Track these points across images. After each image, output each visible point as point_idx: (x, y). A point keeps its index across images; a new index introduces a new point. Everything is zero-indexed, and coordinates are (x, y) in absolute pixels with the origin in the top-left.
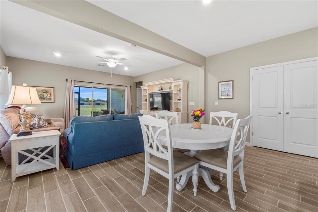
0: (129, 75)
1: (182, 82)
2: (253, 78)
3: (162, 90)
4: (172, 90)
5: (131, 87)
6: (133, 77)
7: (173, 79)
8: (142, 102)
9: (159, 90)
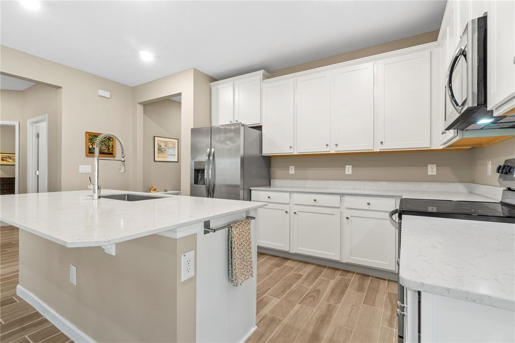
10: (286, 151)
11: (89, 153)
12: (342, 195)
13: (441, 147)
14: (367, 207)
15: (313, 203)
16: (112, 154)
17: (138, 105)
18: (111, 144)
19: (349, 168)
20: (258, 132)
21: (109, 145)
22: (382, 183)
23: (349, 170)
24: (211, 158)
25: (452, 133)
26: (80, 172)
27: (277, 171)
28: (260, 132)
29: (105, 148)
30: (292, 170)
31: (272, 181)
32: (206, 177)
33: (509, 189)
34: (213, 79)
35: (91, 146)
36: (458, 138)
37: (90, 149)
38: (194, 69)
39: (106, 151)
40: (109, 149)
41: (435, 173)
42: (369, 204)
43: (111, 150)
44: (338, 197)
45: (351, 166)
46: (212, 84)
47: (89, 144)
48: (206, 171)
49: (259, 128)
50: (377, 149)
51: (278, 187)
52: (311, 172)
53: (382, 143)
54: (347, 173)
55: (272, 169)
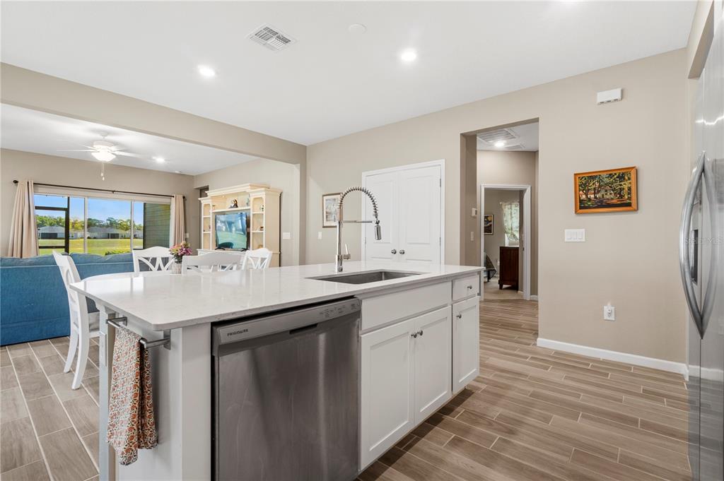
0: (177, 172)
1: (264, 193)
3: (237, 207)
4: (248, 208)
5: (184, 197)
6: (193, 176)
7: (250, 185)
8: (203, 232)
9: (231, 207)
11: (581, 208)
16: (629, 205)
18: (626, 187)
21: (621, 190)
26: (566, 240)
29: (612, 196)
35: (584, 196)
37: (581, 201)
39: (615, 201)
40: (622, 196)
43: (626, 197)
47: (581, 192)
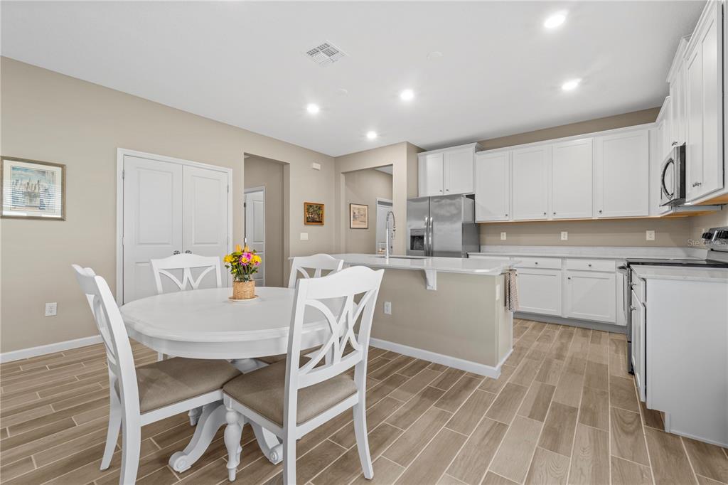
2: (124, 173)
10: (501, 218)
11: (307, 221)
12: (564, 258)
13: (659, 216)
14: (589, 268)
15: (534, 266)
16: (321, 222)
17: (342, 175)
18: (321, 213)
19: (564, 235)
20: (471, 200)
21: (319, 214)
22: (598, 248)
23: (564, 236)
24: (431, 227)
25: (667, 208)
26: (301, 239)
27: (487, 238)
28: (473, 201)
29: (316, 217)
30: (504, 236)
31: (481, 247)
32: (425, 243)
33: (712, 250)
34: (421, 150)
35: (308, 215)
36: (672, 212)
37: (307, 218)
38: (408, 143)
39: (317, 220)
40: (319, 218)
41: (653, 239)
42: (590, 266)
43: (321, 218)
44: (560, 260)
45: (566, 233)
46: (419, 154)
47: (307, 213)
48: (425, 238)
49: (472, 197)
50: (596, 217)
51: (488, 252)
52: (524, 238)
53: (600, 212)
54: (562, 239)
55: (481, 236)
